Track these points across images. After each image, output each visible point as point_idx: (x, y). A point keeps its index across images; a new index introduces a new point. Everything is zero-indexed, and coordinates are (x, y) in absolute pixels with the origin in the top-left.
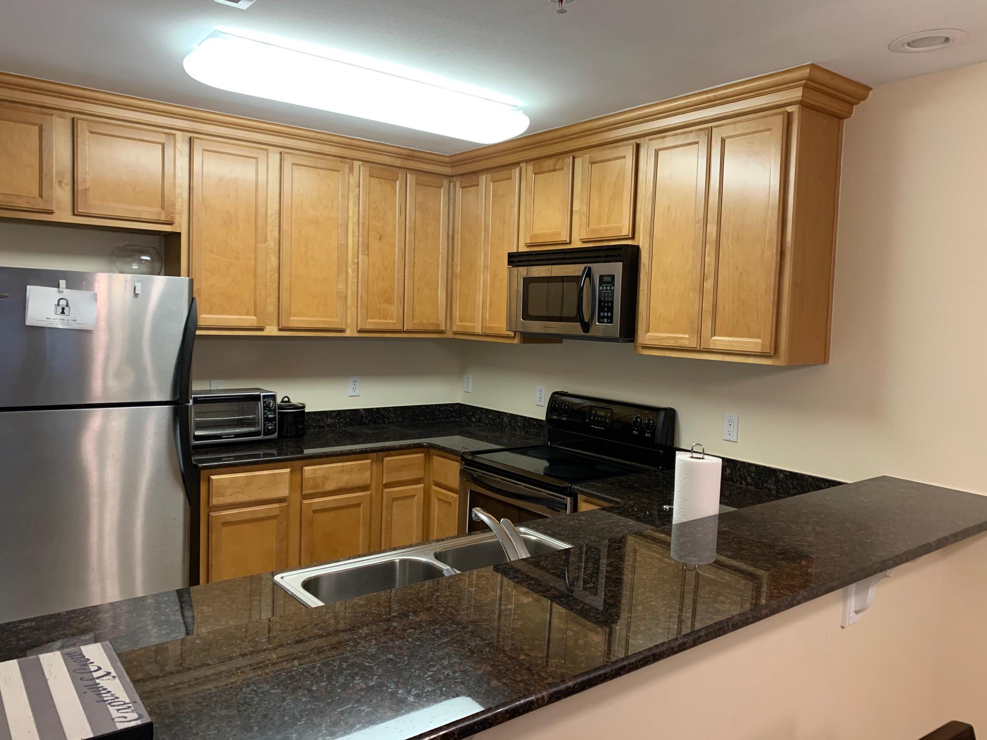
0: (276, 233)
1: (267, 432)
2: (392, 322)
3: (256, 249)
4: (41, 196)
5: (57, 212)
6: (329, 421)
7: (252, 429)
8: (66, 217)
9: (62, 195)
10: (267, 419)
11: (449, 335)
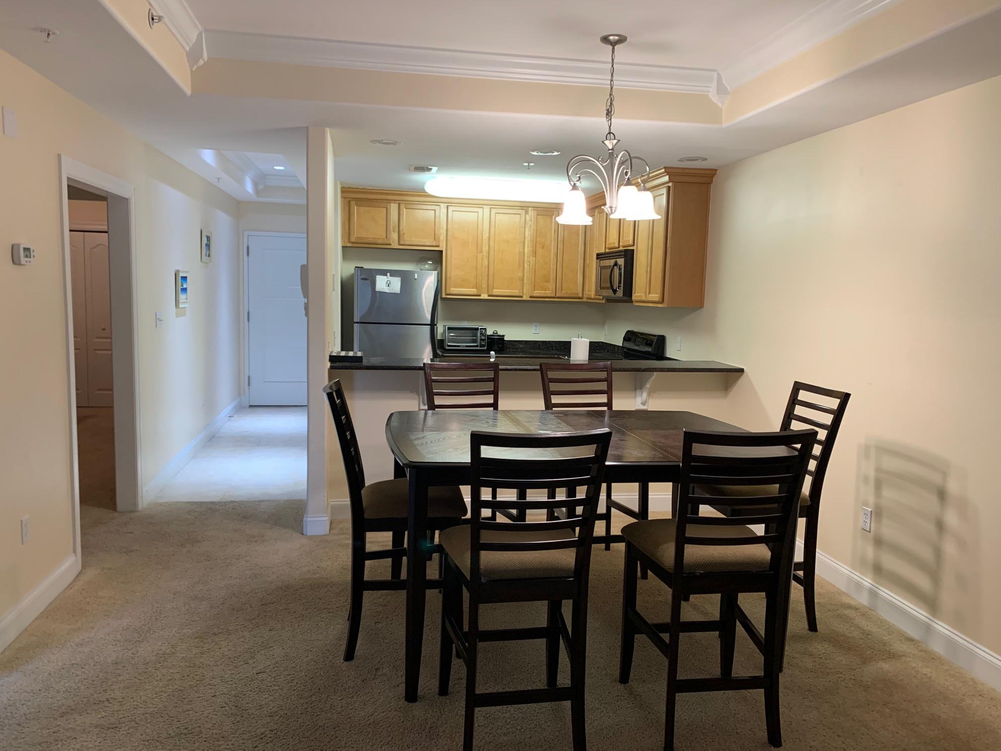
0: (487, 248)
1: (482, 346)
2: (549, 293)
3: (477, 257)
4: (386, 238)
5: (393, 245)
6: (521, 346)
7: (475, 344)
8: (395, 245)
9: (395, 236)
10: (481, 340)
11: (585, 300)
